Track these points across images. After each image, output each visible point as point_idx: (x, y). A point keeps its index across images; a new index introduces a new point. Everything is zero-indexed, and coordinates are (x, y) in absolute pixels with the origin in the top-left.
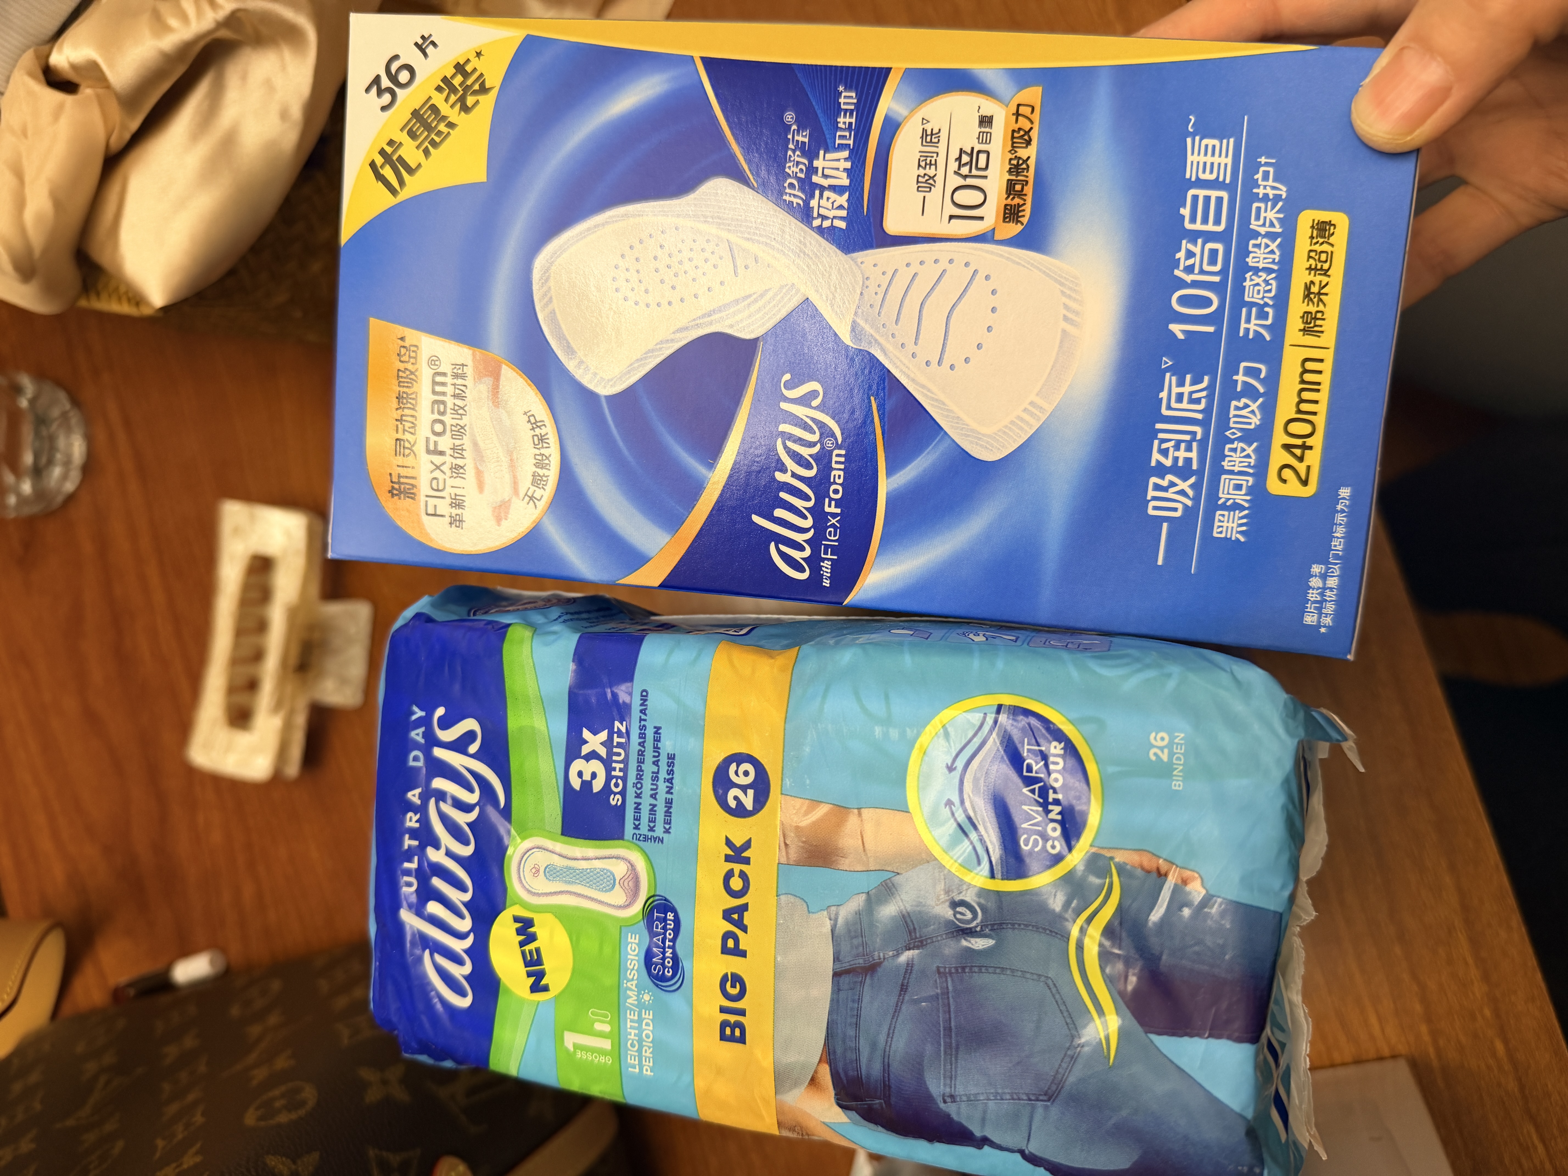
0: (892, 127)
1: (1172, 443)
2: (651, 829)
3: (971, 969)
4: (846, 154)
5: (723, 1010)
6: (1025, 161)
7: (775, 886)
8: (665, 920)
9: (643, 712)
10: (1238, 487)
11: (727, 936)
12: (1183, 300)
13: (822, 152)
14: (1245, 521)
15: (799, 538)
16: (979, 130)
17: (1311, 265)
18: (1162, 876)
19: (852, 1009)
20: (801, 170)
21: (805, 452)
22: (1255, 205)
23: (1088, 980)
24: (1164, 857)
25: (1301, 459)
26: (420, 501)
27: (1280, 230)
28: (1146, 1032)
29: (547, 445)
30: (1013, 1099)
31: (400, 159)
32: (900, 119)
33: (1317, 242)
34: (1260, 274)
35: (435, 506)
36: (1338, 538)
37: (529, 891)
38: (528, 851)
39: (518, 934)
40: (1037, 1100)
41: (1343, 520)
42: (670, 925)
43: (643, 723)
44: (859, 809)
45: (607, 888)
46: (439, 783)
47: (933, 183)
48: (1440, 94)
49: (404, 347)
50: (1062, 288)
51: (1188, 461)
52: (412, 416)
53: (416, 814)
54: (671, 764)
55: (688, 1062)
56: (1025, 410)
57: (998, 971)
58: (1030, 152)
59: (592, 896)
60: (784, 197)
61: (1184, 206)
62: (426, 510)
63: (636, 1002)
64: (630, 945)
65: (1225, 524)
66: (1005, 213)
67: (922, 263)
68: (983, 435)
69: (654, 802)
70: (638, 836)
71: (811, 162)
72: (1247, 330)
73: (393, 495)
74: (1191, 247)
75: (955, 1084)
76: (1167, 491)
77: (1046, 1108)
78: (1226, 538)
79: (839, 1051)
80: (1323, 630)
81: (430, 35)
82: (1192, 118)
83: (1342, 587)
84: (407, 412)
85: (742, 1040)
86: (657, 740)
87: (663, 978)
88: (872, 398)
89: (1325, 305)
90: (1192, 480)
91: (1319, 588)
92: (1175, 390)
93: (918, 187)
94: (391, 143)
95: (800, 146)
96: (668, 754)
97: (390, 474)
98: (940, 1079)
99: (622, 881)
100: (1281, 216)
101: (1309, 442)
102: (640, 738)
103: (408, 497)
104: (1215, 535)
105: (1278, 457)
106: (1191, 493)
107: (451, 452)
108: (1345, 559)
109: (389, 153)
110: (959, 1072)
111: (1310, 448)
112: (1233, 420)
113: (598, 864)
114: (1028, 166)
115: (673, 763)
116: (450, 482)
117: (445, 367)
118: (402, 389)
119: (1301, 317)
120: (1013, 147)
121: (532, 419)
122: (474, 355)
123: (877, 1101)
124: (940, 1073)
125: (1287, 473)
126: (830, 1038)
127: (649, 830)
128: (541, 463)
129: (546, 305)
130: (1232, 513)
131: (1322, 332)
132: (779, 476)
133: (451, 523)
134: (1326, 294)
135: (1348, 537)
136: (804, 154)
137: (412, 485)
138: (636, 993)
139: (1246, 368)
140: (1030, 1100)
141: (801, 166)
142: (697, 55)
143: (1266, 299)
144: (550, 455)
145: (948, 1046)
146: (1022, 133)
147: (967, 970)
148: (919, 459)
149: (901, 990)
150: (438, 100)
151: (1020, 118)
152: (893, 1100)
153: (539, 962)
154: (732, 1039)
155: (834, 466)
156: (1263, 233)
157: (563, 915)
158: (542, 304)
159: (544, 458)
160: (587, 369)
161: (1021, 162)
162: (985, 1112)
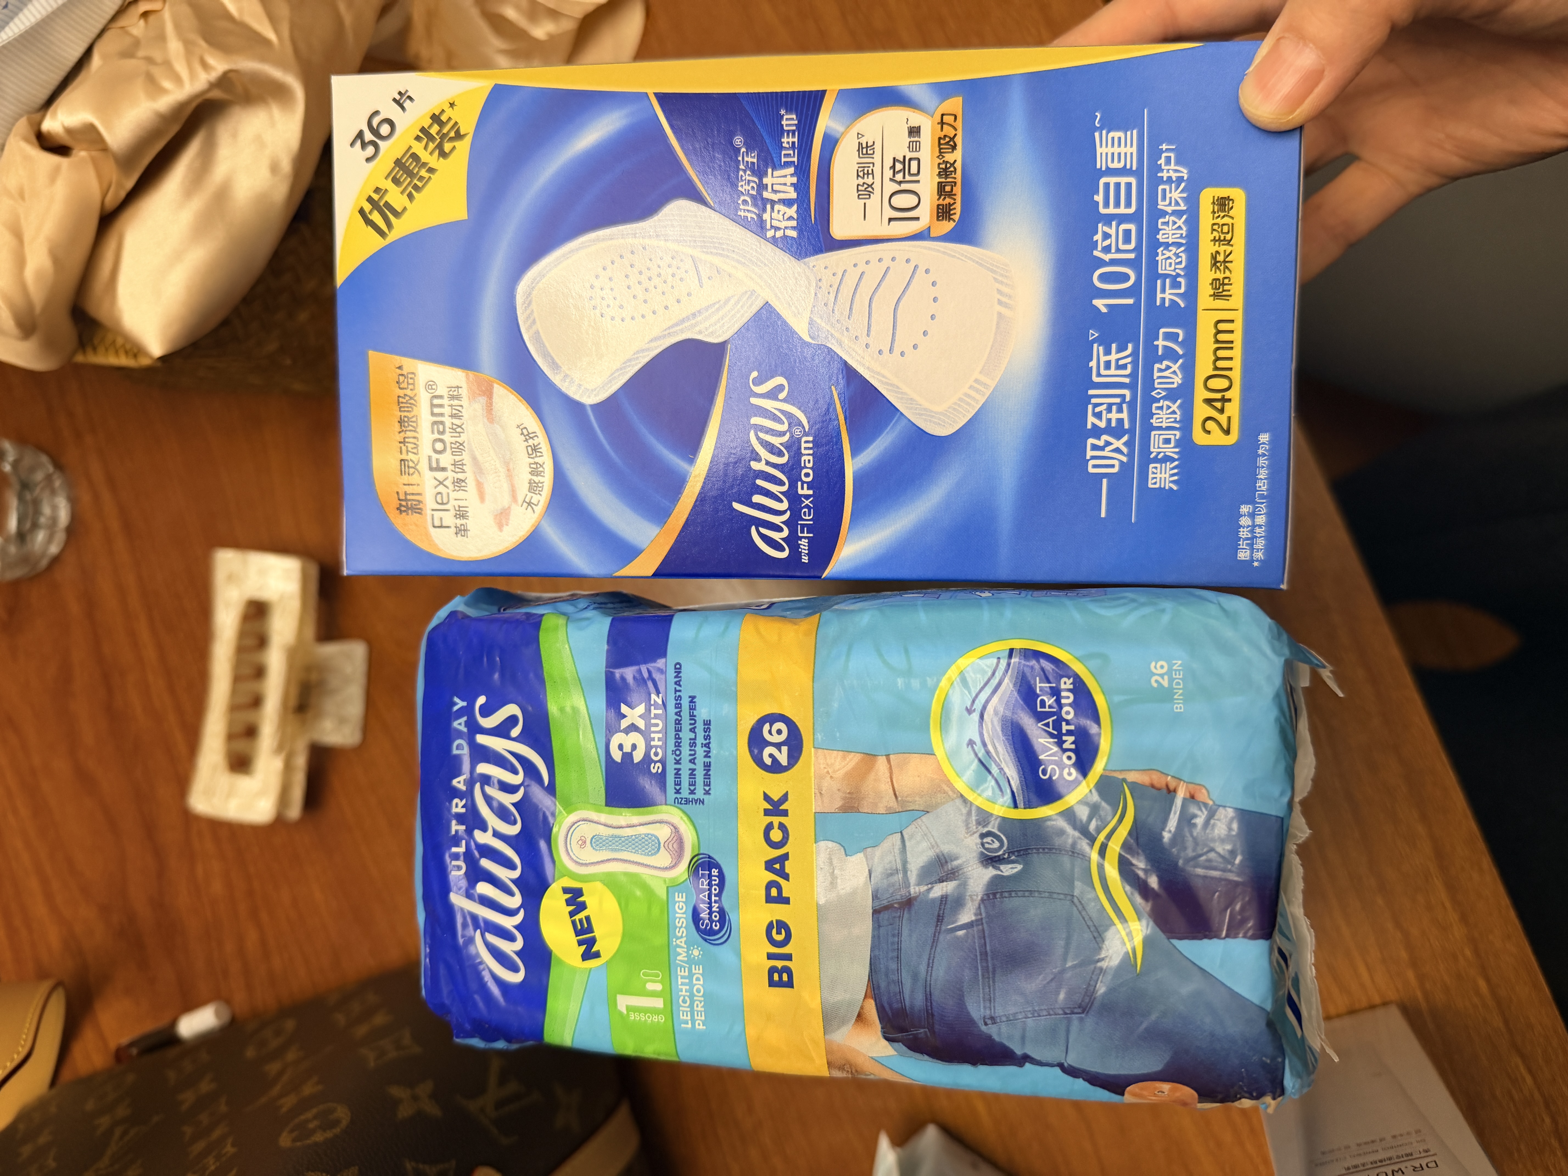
0: (831, 143)
1: (1105, 407)
2: (692, 792)
3: (1001, 895)
4: (791, 170)
5: (770, 956)
6: (952, 165)
7: (813, 834)
8: (710, 876)
9: (678, 683)
10: (1167, 441)
11: (770, 885)
12: (1104, 278)
13: (770, 170)
14: (1176, 471)
15: (777, 520)
16: (909, 140)
17: (1215, 237)
18: (1171, 792)
19: (893, 943)
20: (753, 188)
21: (776, 441)
22: (1161, 187)
23: (1111, 895)
24: (1172, 774)
25: (1222, 411)
26: (426, 515)
27: (1185, 208)
28: (1168, 939)
29: (540, 454)
30: (1050, 1015)
31: (387, 204)
32: (838, 136)
33: (1219, 216)
34: (1170, 248)
35: (441, 519)
36: (1261, 479)
37: (576, 862)
38: (574, 825)
39: (568, 905)
40: (1073, 1013)
41: (1265, 463)
42: (715, 880)
43: (678, 694)
44: (888, 756)
45: (653, 852)
46: (483, 768)
47: (871, 190)
48: (1313, 78)
49: (402, 375)
50: (994, 276)
51: (1120, 421)
52: (415, 438)
53: (461, 800)
54: (707, 730)
55: (739, 1011)
56: (971, 387)
57: (1027, 894)
58: (956, 156)
59: (639, 861)
60: (739, 213)
61: (1097, 192)
62: (433, 523)
63: (686, 959)
64: (677, 904)
65: (1158, 476)
66: (938, 213)
67: (867, 263)
68: (935, 413)
69: (693, 766)
70: (680, 800)
71: (761, 180)
72: (1163, 299)
73: (401, 512)
74: (1106, 229)
75: (994, 1007)
76: (1104, 450)
77: (1081, 1020)
78: (1160, 488)
79: (883, 985)
80: (1256, 564)
81: (407, 91)
82: (1098, 115)
83: (1270, 524)
84: (409, 434)
85: (790, 984)
86: (692, 708)
87: (712, 932)
88: (833, 388)
89: (1230, 272)
90: (1125, 438)
91: (1249, 526)
92: (1103, 359)
93: (859, 195)
94: (377, 190)
95: (751, 167)
96: (704, 721)
97: (398, 493)
98: (980, 1002)
99: (667, 843)
100: (1185, 195)
101: (1228, 395)
102: (676, 708)
103: (415, 512)
104: (1150, 486)
105: (1201, 411)
106: (1125, 450)
107: (452, 468)
108: (1270, 498)
109: (376, 199)
110: (997, 994)
111: (1229, 400)
112: (1156, 381)
113: (642, 830)
114: (955, 169)
115: (709, 728)
116: (453, 495)
117: (442, 390)
118: (403, 414)
119: (1210, 284)
120: (940, 152)
121: (525, 432)
122: (467, 377)
123: (922, 1030)
124: (979, 997)
125: (1210, 425)
126: (873, 974)
127: (690, 793)
128: (536, 471)
129: (530, 327)
130: (1164, 465)
131: (1230, 296)
132: (755, 465)
133: (456, 533)
134: (1231, 262)
135: (1271, 478)
136: (754, 173)
137: (418, 501)
138: (685, 950)
139: (1165, 334)
140: (1066, 1014)
141: (752, 184)
142: (650, 91)
143: (1177, 271)
144: (544, 463)
145: (986, 969)
146: (947, 139)
147: (998, 896)
148: (880, 439)
149: (938, 921)
150: (418, 148)
151: (945, 126)
152: (937, 1027)
153: (590, 929)
154: (780, 984)
155: (803, 451)
156: (1170, 212)
157: (611, 882)
158: (527, 326)
159: (539, 466)
160: (572, 381)
161: (948, 165)
162: (1024, 1030)
